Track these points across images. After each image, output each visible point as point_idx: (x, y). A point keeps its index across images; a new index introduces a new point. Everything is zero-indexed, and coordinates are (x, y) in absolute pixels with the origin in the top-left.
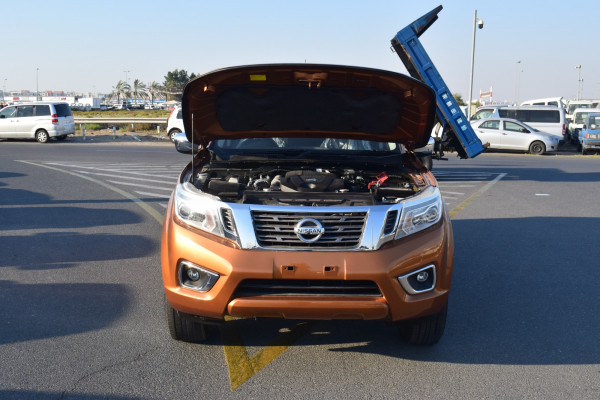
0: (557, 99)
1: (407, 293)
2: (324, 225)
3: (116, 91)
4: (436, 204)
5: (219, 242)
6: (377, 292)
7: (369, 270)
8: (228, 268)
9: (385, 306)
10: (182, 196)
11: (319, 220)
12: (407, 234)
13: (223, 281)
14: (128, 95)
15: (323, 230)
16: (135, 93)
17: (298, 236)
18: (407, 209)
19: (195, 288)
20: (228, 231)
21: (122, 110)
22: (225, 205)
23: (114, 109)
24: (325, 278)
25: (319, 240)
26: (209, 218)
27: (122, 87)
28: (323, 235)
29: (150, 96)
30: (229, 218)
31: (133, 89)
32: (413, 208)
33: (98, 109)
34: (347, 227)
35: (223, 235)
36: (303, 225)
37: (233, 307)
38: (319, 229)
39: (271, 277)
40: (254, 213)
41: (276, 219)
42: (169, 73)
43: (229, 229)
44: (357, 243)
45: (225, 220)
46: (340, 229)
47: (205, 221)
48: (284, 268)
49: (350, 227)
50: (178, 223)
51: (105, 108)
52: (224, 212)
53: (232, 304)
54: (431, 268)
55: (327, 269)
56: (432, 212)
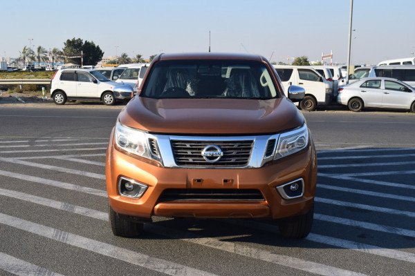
0: (411, 59)
1: (283, 199)
2: (223, 150)
3: (23, 55)
4: (304, 135)
5: (148, 163)
6: (262, 197)
7: (255, 182)
8: (154, 181)
9: (267, 207)
10: (120, 130)
11: (219, 146)
12: (283, 156)
13: (151, 190)
14: (33, 58)
15: (222, 154)
16: (39, 57)
17: (205, 158)
18: (282, 139)
19: (130, 196)
20: (153, 155)
21: (25, 71)
22: (152, 136)
23: (19, 71)
24: (224, 187)
25: (220, 160)
26: (141, 146)
27: (27, 52)
28: (222, 157)
29: (51, 59)
30: (155, 146)
31: (36, 54)
32: (287, 137)
33: (5, 71)
34: (239, 151)
35: (150, 158)
36: (208, 150)
37: (158, 209)
38: (219, 153)
39: (185, 187)
40: (172, 142)
41: (188, 146)
42: (68, 41)
43: (155, 153)
44: (246, 163)
45: (152, 147)
46: (234, 153)
47: (138, 148)
48: (194, 180)
49: (242, 151)
50: (118, 149)
51: (11, 70)
52: (151, 140)
53: (157, 206)
54: (300, 181)
55: (225, 181)
56: (301, 140)
